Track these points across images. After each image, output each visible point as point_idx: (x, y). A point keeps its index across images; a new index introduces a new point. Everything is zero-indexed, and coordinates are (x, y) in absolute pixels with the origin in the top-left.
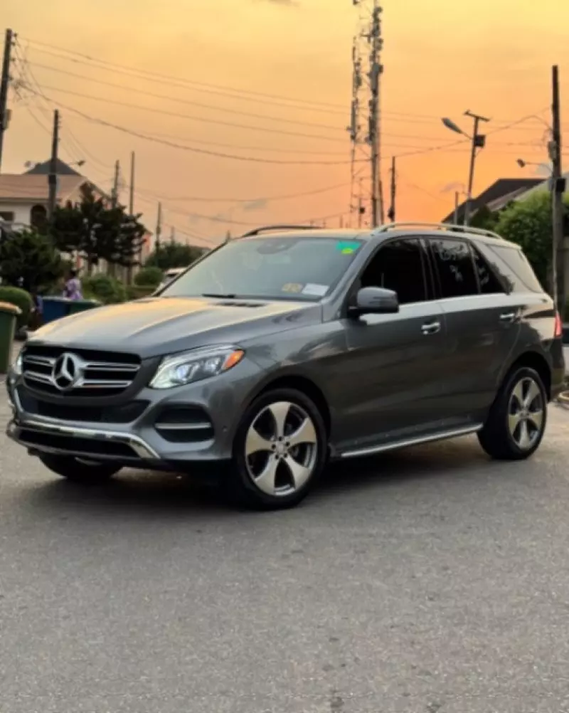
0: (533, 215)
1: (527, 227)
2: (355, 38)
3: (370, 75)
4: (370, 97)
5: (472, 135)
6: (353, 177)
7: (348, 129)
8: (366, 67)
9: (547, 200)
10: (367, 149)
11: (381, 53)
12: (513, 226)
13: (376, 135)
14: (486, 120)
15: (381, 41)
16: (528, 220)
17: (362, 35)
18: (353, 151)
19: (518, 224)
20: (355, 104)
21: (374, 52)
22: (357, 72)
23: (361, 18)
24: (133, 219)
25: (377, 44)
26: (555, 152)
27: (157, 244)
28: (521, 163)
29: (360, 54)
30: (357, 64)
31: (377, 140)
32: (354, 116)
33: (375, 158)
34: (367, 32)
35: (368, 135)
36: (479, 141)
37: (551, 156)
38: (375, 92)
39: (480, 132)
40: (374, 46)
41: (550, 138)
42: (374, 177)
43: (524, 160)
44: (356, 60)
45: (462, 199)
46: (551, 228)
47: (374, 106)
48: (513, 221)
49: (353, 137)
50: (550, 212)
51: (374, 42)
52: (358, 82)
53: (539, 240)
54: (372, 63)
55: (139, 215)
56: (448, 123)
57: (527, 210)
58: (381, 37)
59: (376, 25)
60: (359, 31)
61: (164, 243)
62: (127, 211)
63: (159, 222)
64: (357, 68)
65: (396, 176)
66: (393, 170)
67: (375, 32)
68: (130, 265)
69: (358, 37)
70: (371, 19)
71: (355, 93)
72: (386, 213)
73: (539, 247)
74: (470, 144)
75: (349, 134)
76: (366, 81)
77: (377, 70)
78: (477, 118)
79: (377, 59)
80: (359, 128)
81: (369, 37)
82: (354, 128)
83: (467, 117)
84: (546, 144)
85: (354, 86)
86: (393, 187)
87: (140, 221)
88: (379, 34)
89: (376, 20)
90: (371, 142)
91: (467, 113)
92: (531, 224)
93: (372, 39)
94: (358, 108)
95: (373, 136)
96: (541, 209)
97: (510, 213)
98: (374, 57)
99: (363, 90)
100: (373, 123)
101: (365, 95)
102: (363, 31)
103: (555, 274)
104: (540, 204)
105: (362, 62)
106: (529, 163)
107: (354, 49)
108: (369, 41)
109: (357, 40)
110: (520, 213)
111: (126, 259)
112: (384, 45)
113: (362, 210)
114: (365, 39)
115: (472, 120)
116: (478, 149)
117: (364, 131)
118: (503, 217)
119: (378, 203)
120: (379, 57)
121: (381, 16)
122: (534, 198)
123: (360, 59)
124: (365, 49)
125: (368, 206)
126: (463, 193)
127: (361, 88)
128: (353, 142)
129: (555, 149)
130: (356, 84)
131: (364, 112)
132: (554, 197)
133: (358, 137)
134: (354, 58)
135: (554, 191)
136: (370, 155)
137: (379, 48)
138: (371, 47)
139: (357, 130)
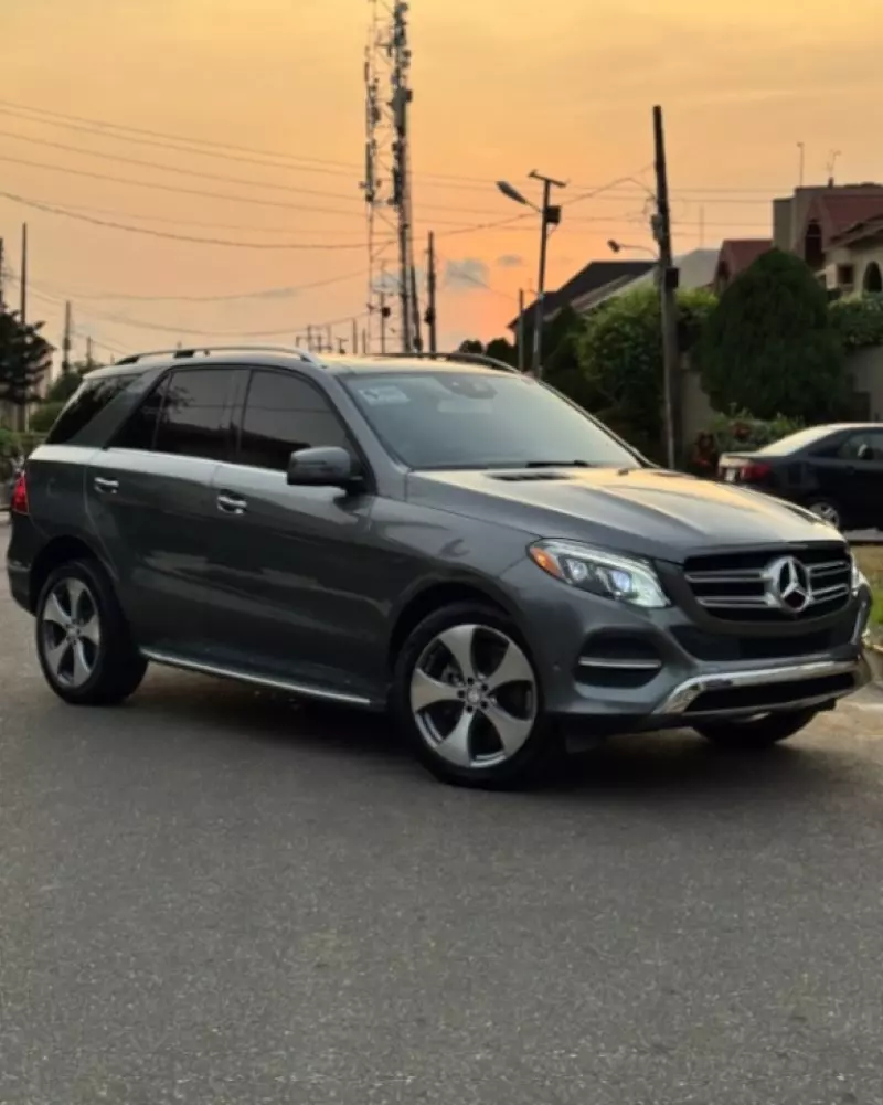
0: (636, 321)
1: (626, 338)
2: (367, 49)
3: (392, 104)
4: (395, 139)
5: (541, 205)
6: (372, 259)
7: (362, 186)
8: (387, 92)
9: (653, 299)
10: (392, 215)
11: (410, 72)
12: (608, 337)
13: (404, 193)
14: (561, 185)
15: (407, 54)
16: (627, 328)
17: (378, 44)
18: (371, 220)
19: (613, 334)
20: (371, 147)
21: (398, 71)
22: (373, 101)
23: (376, 19)
24: (30, 331)
25: (402, 58)
26: (661, 229)
27: (65, 365)
28: (615, 246)
29: (376, 73)
30: (374, 88)
31: (405, 202)
32: (370, 166)
33: (404, 231)
34: (386, 39)
35: (391, 195)
36: (551, 215)
37: (656, 236)
38: (401, 129)
39: (553, 202)
40: (397, 61)
41: (654, 210)
42: (403, 259)
43: (618, 241)
44: (371, 82)
45: (529, 300)
46: (661, 340)
47: (400, 150)
48: (608, 330)
49: (370, 198)
50: (658, 315)
51: (397, 56)
52: (375, 115)
53: (644, 358)
54: (395, 87)
55: (39, 325)
56: (506, 189)
57: (627, 313)
58: (409, 47)
59: (399, 30)
60: (373, 37)
61: (77, 364)
62: (18, 318)
63: (67, 331)
64: (372, 94)
65: (435, 261)
66: (431, 251)
67: (399, 39)
68: (22, 401)
69: (372, 46)
70: (392, 22)
71: (370, 132)
72: (422, 316)
73: (644, 367)
74: (539, 220)
75: (363, 193)
76: (388, 115)
77: (403, 98)
78: (548, 182)
79: (401, 81)
80: (379, 183)
81: (389, 48)
82: (370, 183)
83: (534, 180)
84: (649, 219)
85: (368, 121)
86: (432, 278)
87: (41, 333)
88: (405, 43)
89: (400, 22)
90: (397, 206)
91: (533, 175)
92: (632, 334)
93: (394, 51)
94: (375, 154)
95: (399, 198)
96: (645, 311)
97: (602, 319)
98: (397, 77)
99: (383, 126)
100: (399, 177)
101: (386, 134)
102: (380, 37)
103: (668, 407)
104: (644, 305)
105: (380, 85)
106: (626, 247)
107: (367, 65)
108: (390, 54)
109: (372, 52)
110: (616, 318)
111: (19, 392)
112: (412, 60)
113: (386, 312)
114: (384, 51)
115: (540, 186)
116: (550, 226)
117: (386, 190)
118: (593, 323)
119: (410, 301)
120: (405, 77)
121: (407, 17)
122: (636, 295)
123: (376, 80)
124: (384, 67)
125: (395, 303)
126: (531, 291)
127: (378, 124)
128: (369, 205)
129: (661, 226)
130: (371, 119)
131: (386, 161)
132: (663, 295)
133: (377, 197)
134: (367, 78)
135: (663, 287)
136: (396, 223)
137: (405, 64)
138: (393, 64)
139: (375, 188)
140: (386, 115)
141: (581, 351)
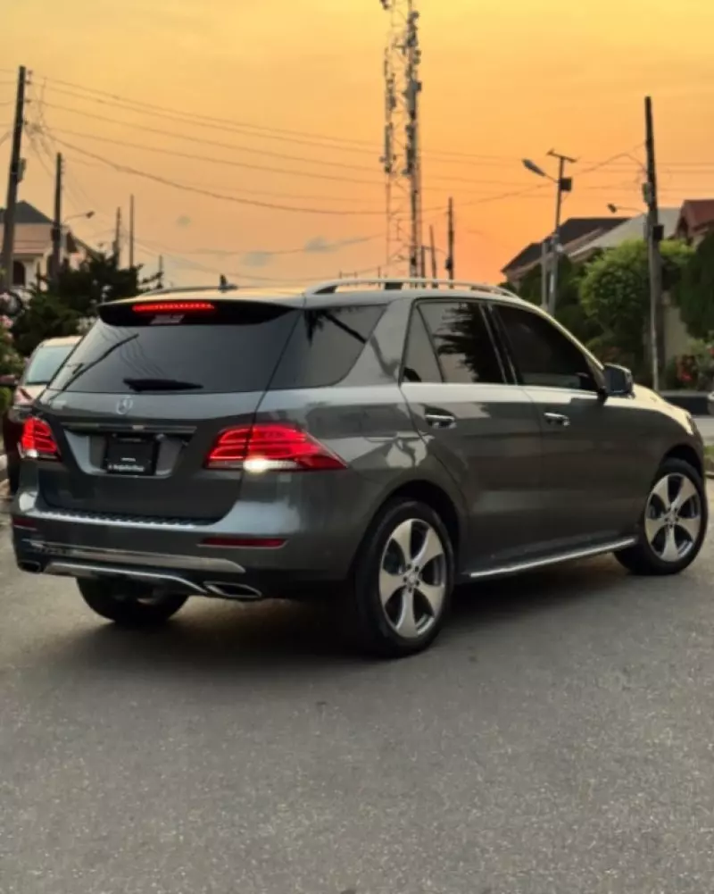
0: (626, 268)
1: (619, 280)
2: (386, 50)
3: (406, 94)
4: (407, 121)
5: (556, 178)
6: (389, 218)
7: (382, 160)
8: (402, 85)
9: (641, 250)
10: (405, 182)
11: (418, 67)
12: (604, 280)
13: (416, 166)
14: (572, 161)
15: (418, 53)
16: (620, 273)
17: (394, 46)
18: (388, 186)
19: (609, 277)
20: (390, 128)
21: (410, 67)
22: (390, 91)
23: (393, 25)
25: (414, 56)
26: (650, 194)
28: (613, 208)
29: (393, 68)
30: (390, 81)
31: (416, 173)
32: (388, 145)
33: (415, 195)
34: (401, 42)
35: (405, 167)
36: (564, 184)
37: (646, 200)
38: (413, 115)
39: (566, 175)
40: (410, 59)
41: (644, 179)
42: (413, 218)
43: (616, 205)
44: (389, 76)
46: (647, 282)
47: (412, 131)
48: (604, 274)
49: (388, 170)
50: (646, 262)
51: (410, 54)
52: (392, 102)
53: (633, 296)
54: (408, 80)
56: (529, 165)
57: (620, 261)
58: (419, 47)
59: (411, 33)
60: (391, 41)
64: (390, 86)
65: (453, 220)
66: (451, 213)
67: (411, 41)
69: (390, 49)
70: (405, 26)
71: (388, 117)
73: (633, 304)
74: (555, 188)
75: (382, 166)
76: (402, 103)
77: (414, 88)
78: (562, 159)
79: (413, 75)
80: (395, 158)
81: (403, 48)
82: (388, 157)
83: (551, 157)
84: (640, 187)
85: (387, 108)
86: (451, 234)
88: (417, 44)
89: (413, 28)
90: (410, 176)
91: (551, 154)
92: (624, 278)
93: (408, 51)
94: (392, 134)
95: (411, 168)
97: (600, 265)
98: (410, 71)
99: (399, 112)
100: (411, 153)
101: (400, 119)
102: (397, 40)
103: (654, 335)
104: (633, 255)
105: (396, 79)
106: (620, 208)
107: (386, 63)
108: (404, 53)
109: (390, 52)
110: (611, 264)
112: (422, 58)
113: (412, 261)
114: (400, 51)
115: (557, 161)
116: (564, 193)
117: (401, 163)
118: (592, 270)
120: (416, 72)
121: (418, 23)
123: (393, 75)
124: (399, 64)
127: (396, 110)
128: (387, 176)
129: (650, 191)
130: (389, 105)
131: (401, 139)
132: (651, 246)
133: (394, 168)
134: (386, 72)
135: (651, 239)
136: (409, 190)
137: (416, 61)
138: (407, 60)
139: (392, 161)
140: (401, 102)
141: (582, 291)
